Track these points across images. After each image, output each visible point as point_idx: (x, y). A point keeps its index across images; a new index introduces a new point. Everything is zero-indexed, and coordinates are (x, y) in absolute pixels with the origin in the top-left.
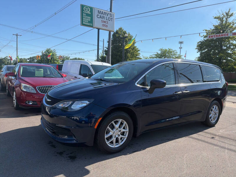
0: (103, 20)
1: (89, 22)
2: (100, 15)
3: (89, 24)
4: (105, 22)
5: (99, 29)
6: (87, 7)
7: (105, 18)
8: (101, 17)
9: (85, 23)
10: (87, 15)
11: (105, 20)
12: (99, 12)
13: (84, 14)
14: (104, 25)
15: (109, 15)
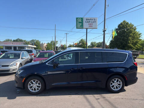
0: (89, 23)
1: (81, 26)
2: (87, 21)
3: (81, 27)
4: (90, 24)
5: (87, 29)
6: (79, 18)
7: (91, 22)
8: (88, 22)
9: (78, 27)
10: (80, 22)
11: (91, 23)
12: (87, 19)
13: (78, 23)
14: (90, 26)
15: (93, 20)
